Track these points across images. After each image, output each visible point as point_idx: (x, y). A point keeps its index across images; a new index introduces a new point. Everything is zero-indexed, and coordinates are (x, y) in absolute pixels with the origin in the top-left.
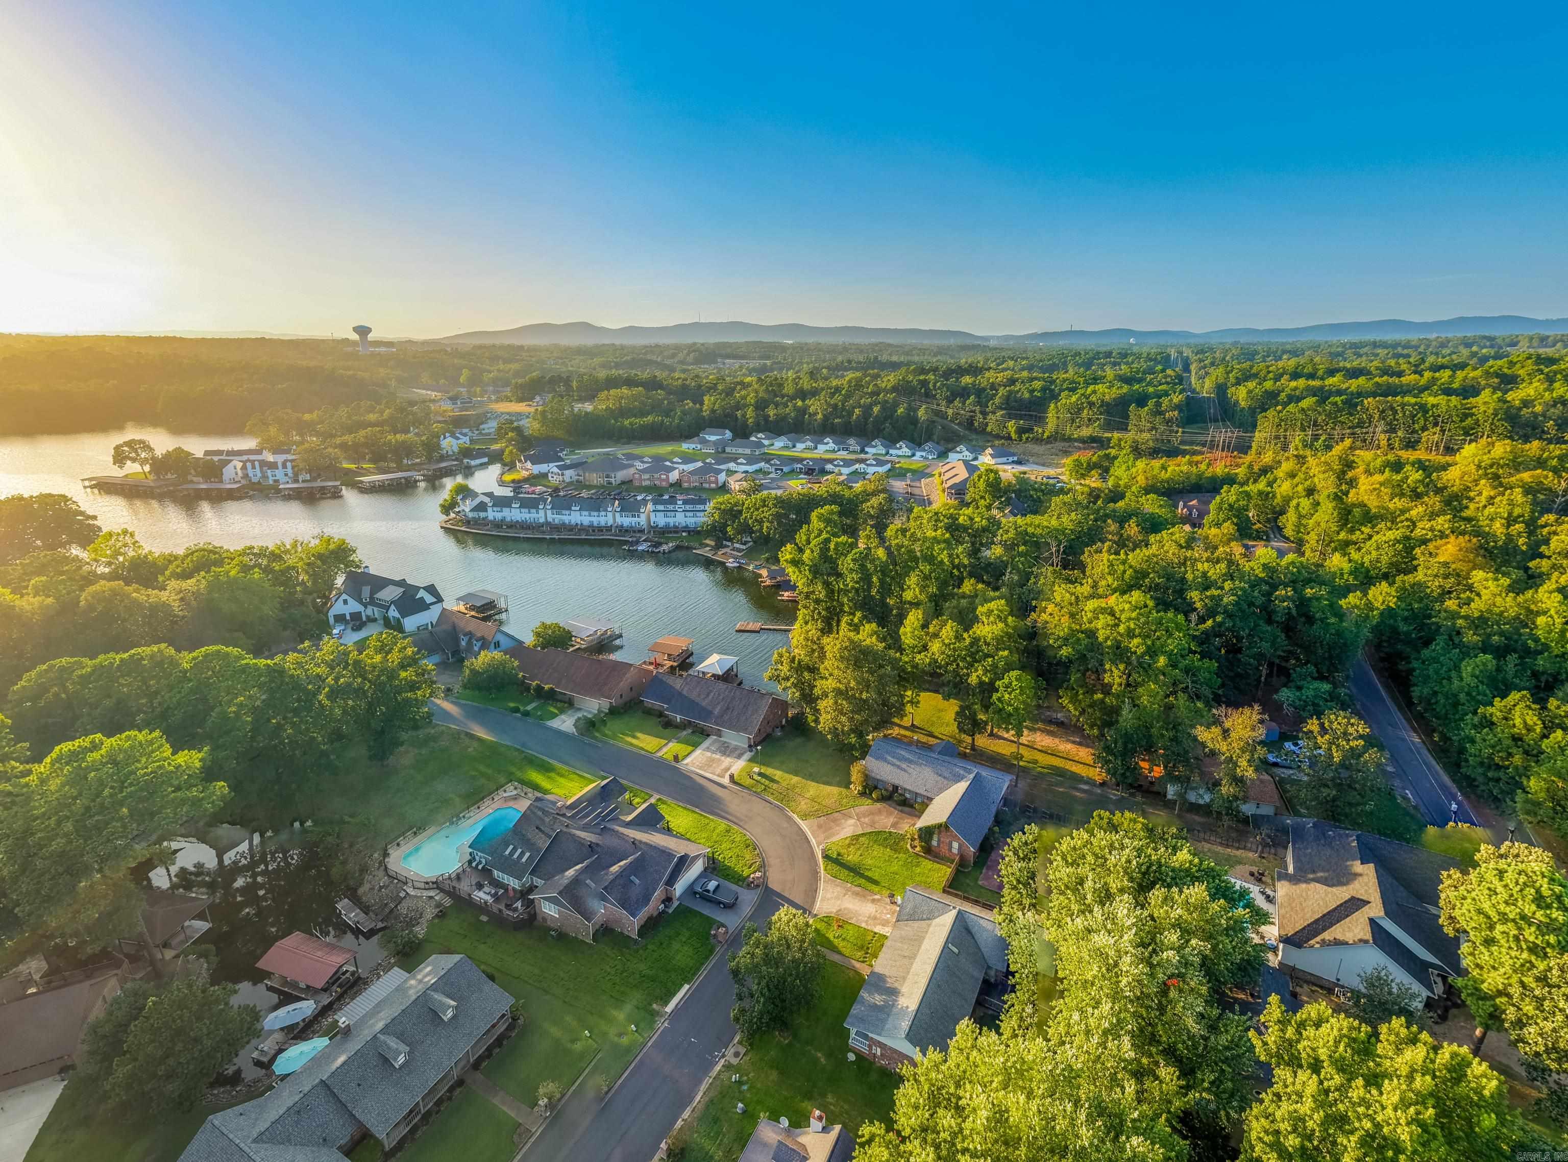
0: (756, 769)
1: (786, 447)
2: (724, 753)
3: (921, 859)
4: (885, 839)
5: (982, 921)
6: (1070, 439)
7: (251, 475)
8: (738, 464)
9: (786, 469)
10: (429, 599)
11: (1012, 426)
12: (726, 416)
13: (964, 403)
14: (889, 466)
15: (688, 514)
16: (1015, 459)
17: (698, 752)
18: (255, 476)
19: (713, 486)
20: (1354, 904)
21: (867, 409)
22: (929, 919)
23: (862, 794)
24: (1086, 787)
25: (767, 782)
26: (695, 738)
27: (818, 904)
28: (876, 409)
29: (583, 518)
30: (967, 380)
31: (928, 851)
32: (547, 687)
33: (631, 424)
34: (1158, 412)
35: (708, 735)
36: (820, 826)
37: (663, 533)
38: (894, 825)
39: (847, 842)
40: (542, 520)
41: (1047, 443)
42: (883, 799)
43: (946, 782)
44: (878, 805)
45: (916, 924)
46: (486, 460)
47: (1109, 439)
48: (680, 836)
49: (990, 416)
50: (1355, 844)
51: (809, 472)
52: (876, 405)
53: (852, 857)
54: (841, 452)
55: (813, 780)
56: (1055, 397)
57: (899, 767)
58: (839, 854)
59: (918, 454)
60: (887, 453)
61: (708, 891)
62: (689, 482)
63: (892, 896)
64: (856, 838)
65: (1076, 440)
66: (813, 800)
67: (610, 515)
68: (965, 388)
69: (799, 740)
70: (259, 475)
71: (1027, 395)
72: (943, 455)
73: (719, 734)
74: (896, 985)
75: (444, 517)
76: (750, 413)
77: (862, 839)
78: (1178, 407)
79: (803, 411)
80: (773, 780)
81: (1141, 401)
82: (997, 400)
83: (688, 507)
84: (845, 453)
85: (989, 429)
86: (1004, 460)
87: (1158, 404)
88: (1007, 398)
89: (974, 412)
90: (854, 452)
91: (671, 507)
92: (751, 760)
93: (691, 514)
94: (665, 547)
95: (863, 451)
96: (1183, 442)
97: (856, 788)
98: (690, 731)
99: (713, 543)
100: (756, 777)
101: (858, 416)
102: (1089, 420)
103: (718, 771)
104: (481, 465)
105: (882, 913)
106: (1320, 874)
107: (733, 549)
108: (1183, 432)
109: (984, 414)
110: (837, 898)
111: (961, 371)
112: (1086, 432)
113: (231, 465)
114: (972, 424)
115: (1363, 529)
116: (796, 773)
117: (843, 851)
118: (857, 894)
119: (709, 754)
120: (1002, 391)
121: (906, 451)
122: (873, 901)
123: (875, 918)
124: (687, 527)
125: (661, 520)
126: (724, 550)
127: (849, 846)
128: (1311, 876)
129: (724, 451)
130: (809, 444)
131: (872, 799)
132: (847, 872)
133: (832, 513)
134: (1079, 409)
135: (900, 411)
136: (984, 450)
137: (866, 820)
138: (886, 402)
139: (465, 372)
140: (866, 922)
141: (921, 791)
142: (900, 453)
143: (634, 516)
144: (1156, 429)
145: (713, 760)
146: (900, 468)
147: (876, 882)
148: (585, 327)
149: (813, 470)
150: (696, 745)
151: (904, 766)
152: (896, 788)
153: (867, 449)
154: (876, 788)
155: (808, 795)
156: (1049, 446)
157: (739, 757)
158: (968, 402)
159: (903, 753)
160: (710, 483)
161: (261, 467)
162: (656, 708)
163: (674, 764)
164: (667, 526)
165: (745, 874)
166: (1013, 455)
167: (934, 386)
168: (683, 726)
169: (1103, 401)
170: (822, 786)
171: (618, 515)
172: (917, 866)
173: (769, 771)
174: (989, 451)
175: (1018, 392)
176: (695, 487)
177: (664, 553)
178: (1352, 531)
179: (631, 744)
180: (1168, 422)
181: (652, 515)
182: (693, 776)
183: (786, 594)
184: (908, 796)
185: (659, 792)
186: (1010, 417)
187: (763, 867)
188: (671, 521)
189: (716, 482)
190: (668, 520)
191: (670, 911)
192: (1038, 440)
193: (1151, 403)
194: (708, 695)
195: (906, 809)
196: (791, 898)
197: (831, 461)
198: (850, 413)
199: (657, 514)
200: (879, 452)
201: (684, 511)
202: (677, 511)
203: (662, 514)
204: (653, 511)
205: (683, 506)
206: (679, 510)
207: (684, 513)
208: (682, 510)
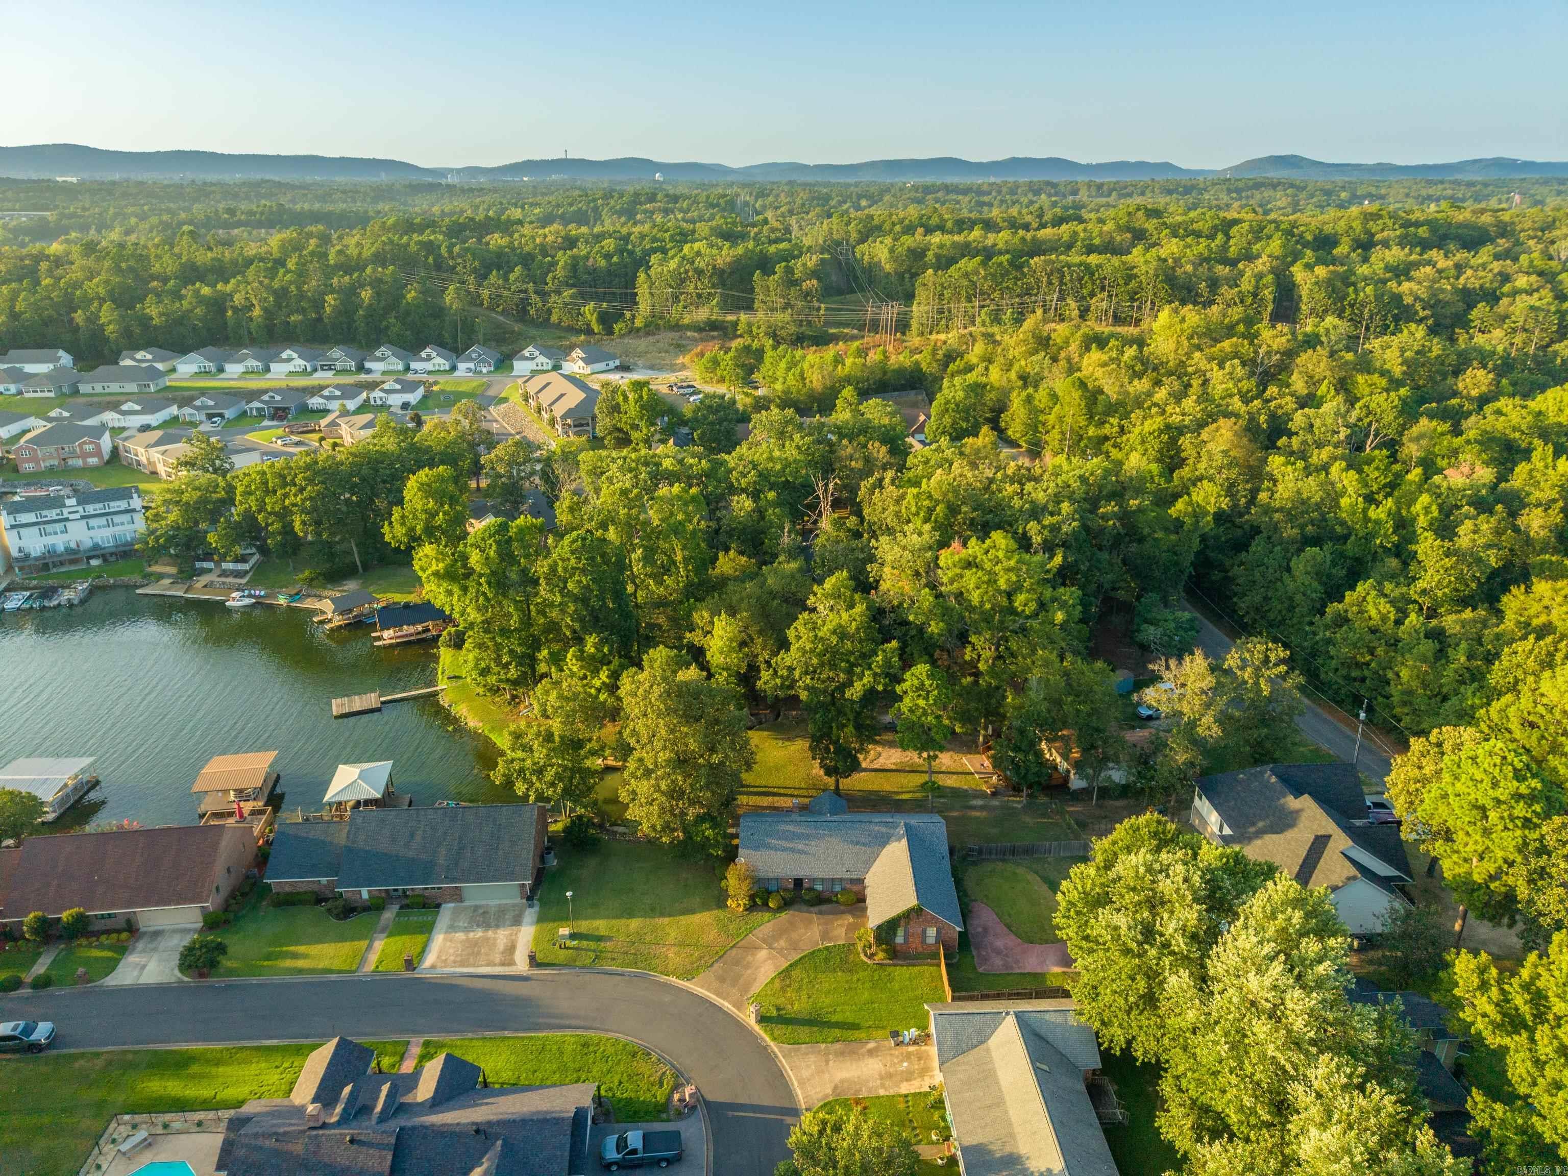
0: (564, 931)
1: (204, 373)
2: (487, 926)
3: (890, 969)
4: (827, 960)
5: (1047, 1016)
6: (677, 327)
8: (124, 413)
9: (229, 414)
11: (589, 311)
12: (45, 324)
13: (506, 279)
14: (421, 391)
15: (93, 522)
16: (617, 363)
17: (439, 940)
19: (93, 461)
20: (1320, 843)
21: (351, 292)
22: (982, 1043)
23: (752, 907)
24: (979, 802)
25: (592, 945)
26: (416, 917)
27: (799, 1094)
28: (366, 294)
30: (496, 240)
31: (895, 954)
32: (65, 916)
34: (791, 282)
35: (438, 906)
36: (722, 980)
37: (46, 567)
38: (825, 936)
39: (777, 984)
41: (648, 334)
42: (786, 904)
43: (869, 850)
44: (784, 916)
45: (971, 1056)
47: (735, 324)
48: (514, 1088)
49: (554, 298)
50: (1273, 779)
51: (279, 414)
52: (362, 286)
53: (799, 1006)
54: (319, 374)
55: (662, 915)
56: (643, 262)
57: (793, 850)
58: (778, 1009)
59: (462, 366)
60: (407, 369)
61: (634, 1151)
62: (35, 460)
63: (895, 1034)
64: (785, 974)
65: (688, 327)
66: (682, 944)
68: (500, 254)
69: (592, 862)
71: (602, 263)
72: (504, 363)
73: (457, 896)
74: (1008, 1149)
76: (107, 314)
77: (796, 973)
78: (814, 274)
79: (218, 305)
80: (599, 939)
81: (765, 265)
82: (560, 271)
83: (91, 509)
84: (330, 374)
85: (554, 318)
86: (601, 366)
87: (789, 271)
88: (574, 266)
89: (526, 291)
90: (344, 371)
91: (52, 514)
92: (541, 919)
93: (102, 521)
94: (67, 595)
95: (361, 368)
96: (828, 324)
97: (737, 903)
98: (395, 908)
99: (173, 570)
100: (569, 943)
101: (335, 308)
102: (699, 296)
103: (497, 958)
105: (893, 1064)
106: (1261, 824)
107: (224, 573)
108: (827, 309)
109: (543, 294)
110: (820, 1072)
111: (485, 227)
112: (702, 314)
114: (525, 312)
115: (1112, 420)
117: (781, 1001)
118: (842, 1053)
119: (460, 936)
120: (563, 259)
121: (439, 362)
122: (871, 1053)
123: (890, 1076)
124: (96, 547)
125: (33, 543)
126: (204, 579)
127: (783, 990)
128: (1252, 830)
129: (76, 392)
130: (252, 363)
131: (769, 909)
132: (806, 1029)
133: (440, 479)
134: (683, 281)
135: (411, 295)
136: (568, 354)
137: (782, 943)
138: (380, 281)
140: (883, 1086)
141: (841, 874)
142: (429, 366)
144: (792, 307)
145: (475, 944)
146: (442, 391)
147: (854, 1027)
149: (285, 410)
150: (427, 929)
151: (800, 846)
152: (798, 882)
153: (369, 365)
154: (769, 893)
155: (671, 939)
156: (651, 339)
157: (517, 921)
158: (512, 277)
159: (790, 828)
160: (85, 455)
162: (305, 888)
163: (409, 974)
164: (51, 552)
165: (661, 1097)
166: (613, 357)
167: (450, 252)
168: (376, 907)
169: (714, 267)
170: (684, 920)
172: (891, 980)
173: (584, 926)
174: (578, 353)
175: (587, 258)
176: (51, 469)
177: (71, 605)
178: (1102, 423)
179: (300, 971)
180: (807, 294)
182: (454, 981)
183: (386, 634)
184: (819, 887)
185: (416, 1032)
186: (585, 297)
187: (679, 1075)
188: (59, 541)
189: (98, 453)
190: (50, 540)
192: (633, 331)
193: (779, 268)
194: (412, 836)
195: (824, 907)
196: (755, 1101)
197: (316, 390)
198: (318, 304)
199: (23, 531)
200: (391, 368)
201: (83, 517)
202: (67, 519)
203: (35, 530)
204: (13, 527)
205: (80, 508)
206: (71, 517)
207: (84, 522)
208: (78, 516)
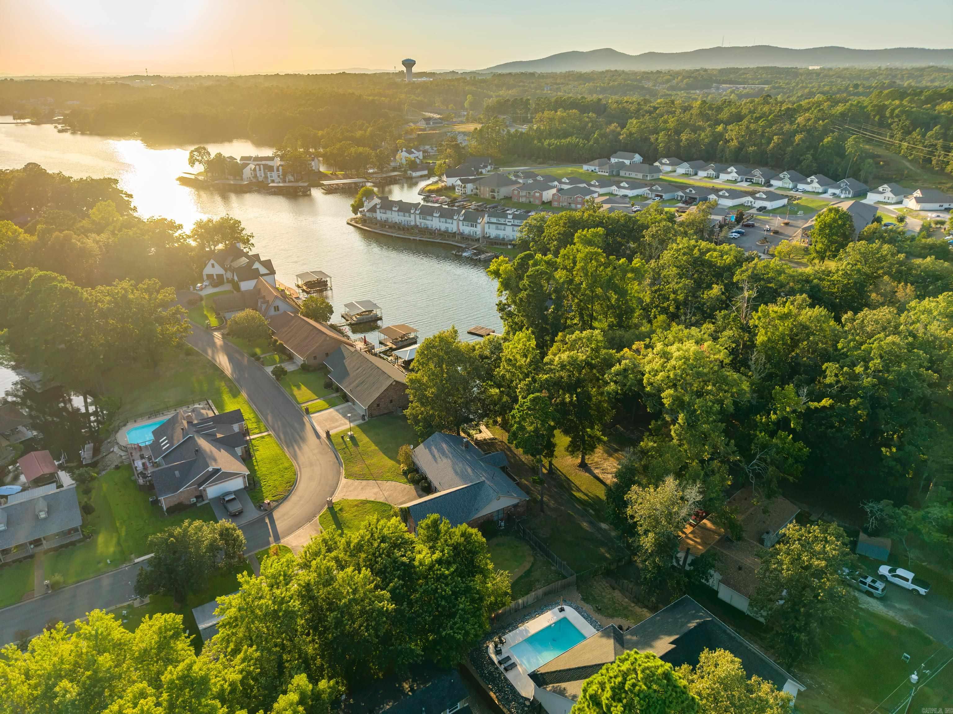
0: (353, 433)
1: (686, 175)
2: (345, 416)
7: (258, 175)
8: (619, 187)
9: (665, 196)
10: (263, 270)
12: (642, 140)
14: (784, 202)
15: (515, 228)
17: (330, 411)
18: (261, 176)
23: (405, 473)
26: (335, 402)
27: (290, 537)
29: (441, 224)
32: (279, 342)
33: (549, 145)
35: (347, 401)
36: (351, 486)
39: (356, 503)
40: (413, 223)
42: (414, 482)
43: (458, 481)
44: (408, 485)
46: (426, 172)
51: (690, 201)
53: (347, 515)
54: (738, 183)
58: (340, 509)
59: (831, 191)
60: (792, 187)
64: (364, 502)
66: (368, 466)
67: (455, 222)
70: (263, 175)
72: (861, 193)
73: (353, 402)
75: (353, 216)
77: (367, 505)
80: (356, 444)
83: (517, 222)
84: (747, 184)
86: (929, 206)
90: (754, 184)
91: (502, 221)
93: (517, 228)
95: (767, 183)
97: (404, 467)
98: (337, 396)
101: (776, 145)
104: (421, 176)
113: (249, 167)
116: (377, 444)
117: (346, 509)
119: (335, 414)
121: (816, 186)
124: (513, 240)
125: (493, 232)
127: (354, 506)
129: (617, 175)
130: (711, 172)
131: (407, 479)
132: (332, 523)
135: (828, 139)
136: (912, 194)
139: (469, 97)
141: (436, 482)
142: (808, 188)
143: (472, 226)
145: (333, 418)
146: (798, 205)
148: (609, 53)
150: (332, 406)
153: (773, 182)
154: (415, 471)
155: (369, 462)
157: (352, 421)
161: (264, 169)
163: (304, 414)
164: (497, 238)
165: (266, 499)
168: (336, 390)
171: (461, 223)
173: (361, 437)
174: (917, 194)
176: (564, 207)
179: (292, 393)
181: (487, 226)
182: (308, 426)
184: (428, 484)
185: (275, 430)
187: (282, 499)
188: (501, 234)
190: (498, 232)
191: (199, 505)
194: (358, 369)
196: (278, 526)
197: (717, 191)
199: (491, 225)
200: (786, 186)
201: (512, 225)
202: (506, 224)
203: (494, 226)
204: (488, 223)
205: (512, 221)
206: (508, 224)
207: (511, 227)
208: (510, 224)
